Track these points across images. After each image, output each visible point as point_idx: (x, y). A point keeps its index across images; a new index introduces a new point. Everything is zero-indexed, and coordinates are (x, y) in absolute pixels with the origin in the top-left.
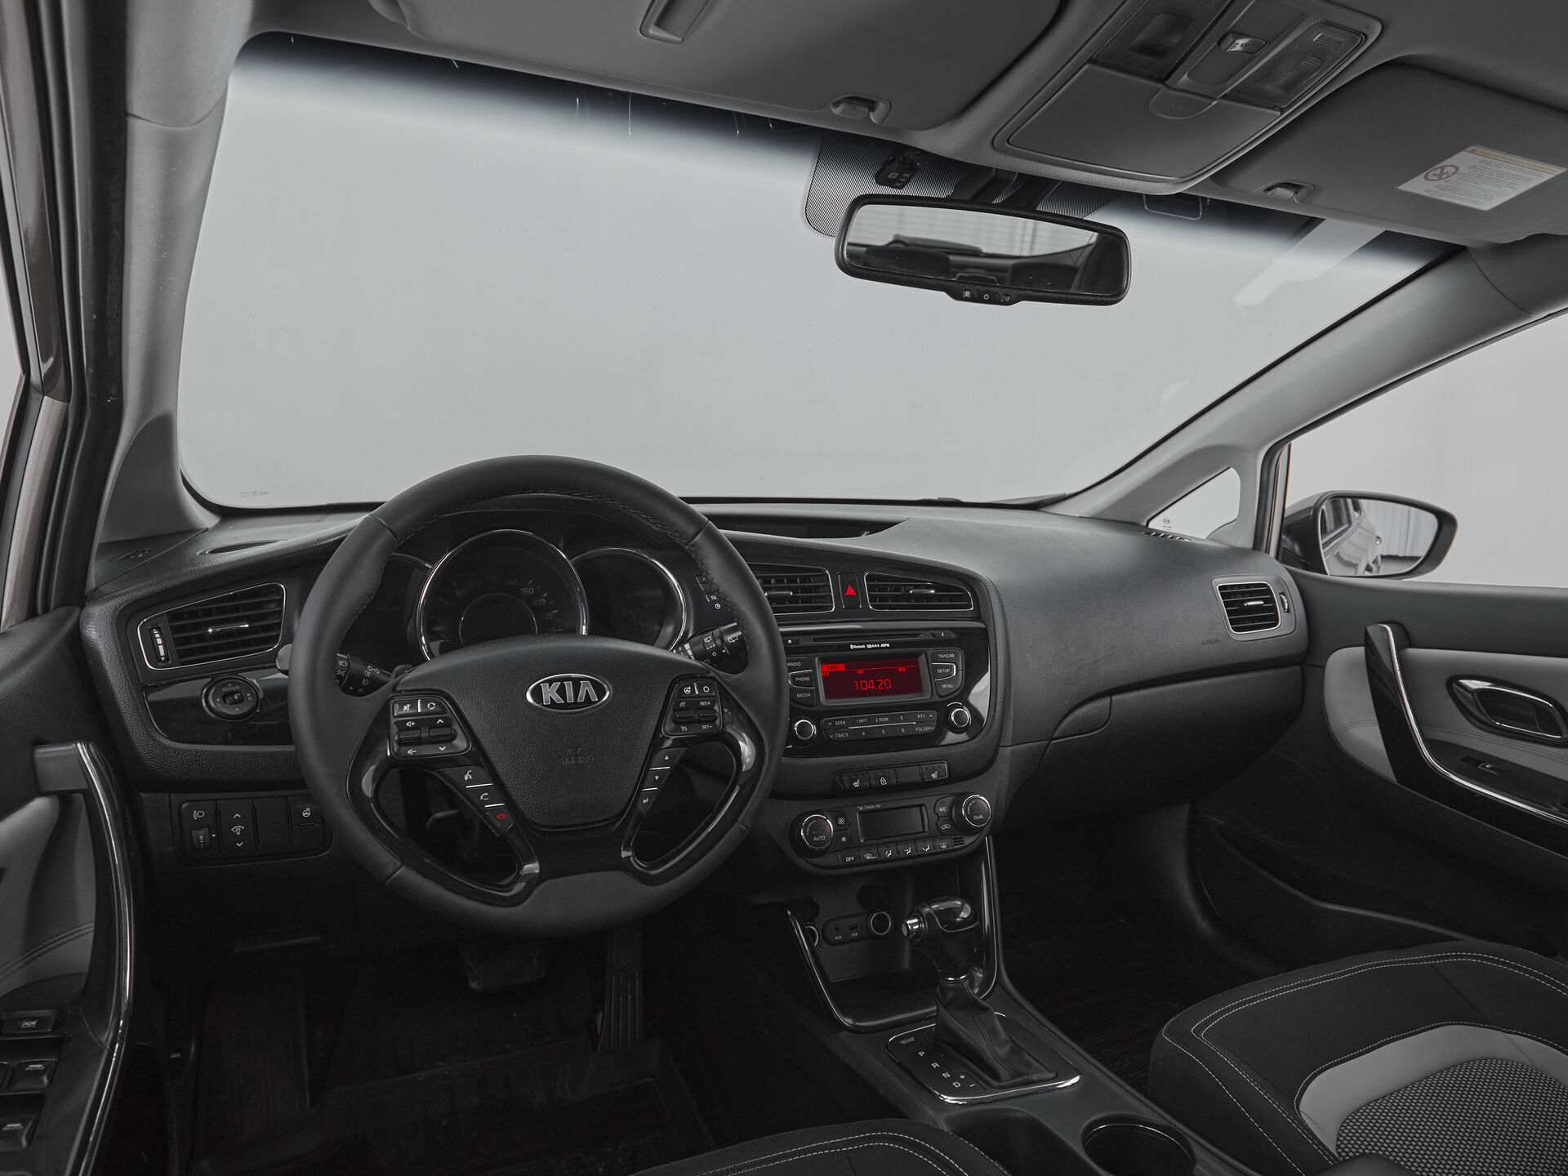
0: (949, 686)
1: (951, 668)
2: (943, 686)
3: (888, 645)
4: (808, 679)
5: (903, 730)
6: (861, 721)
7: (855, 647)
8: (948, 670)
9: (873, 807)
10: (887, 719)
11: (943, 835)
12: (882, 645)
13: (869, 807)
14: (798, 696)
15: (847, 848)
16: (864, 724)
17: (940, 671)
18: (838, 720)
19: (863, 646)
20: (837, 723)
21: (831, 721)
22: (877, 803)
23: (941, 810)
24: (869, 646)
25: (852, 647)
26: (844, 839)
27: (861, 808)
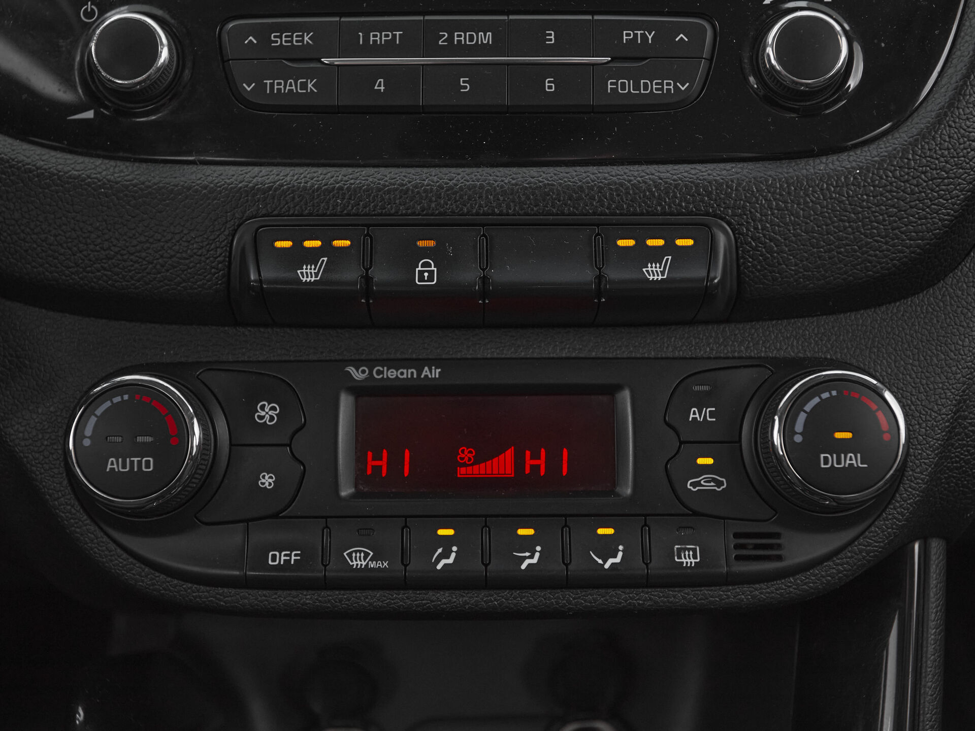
5: (549, 86)
6: (379, 38)
9: (407, 373)
10: (486, 38)
13: (392, 374)
16: (388, 49)
18: (281, 28)
20: (279, 40)
21: (252, 30)
22: (431, 362)
23: (694, 414)
26: (267, 481)
27: (358, 375)
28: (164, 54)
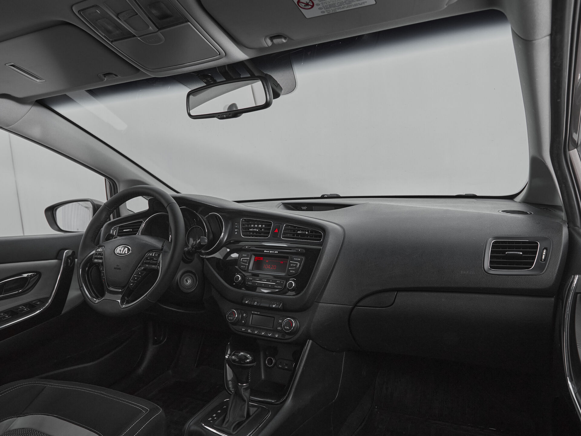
0: (293, 272)
1: (297, 264)
2: (291, 271)
3: (277, 252)
4: (246, 261)
5: (270, 286)
6: (257, 279)
7: (266, 251)
8: (295, 265)
9: (257, 313)
10: (266, 280)
11: (278, 331)
12: (275, 252)
13: (255, 313)
14: (242, 266)
15: (244, 325)
17: (291, 265)
19: (269, 252)
20: (250, 279)
21: (248, 277)
22: (259, 312)
23: (280, 321)
24: (271, 252)
25: (265, 251)
26: (243, 322)
27: (253, 312)
28: (240, 279)
